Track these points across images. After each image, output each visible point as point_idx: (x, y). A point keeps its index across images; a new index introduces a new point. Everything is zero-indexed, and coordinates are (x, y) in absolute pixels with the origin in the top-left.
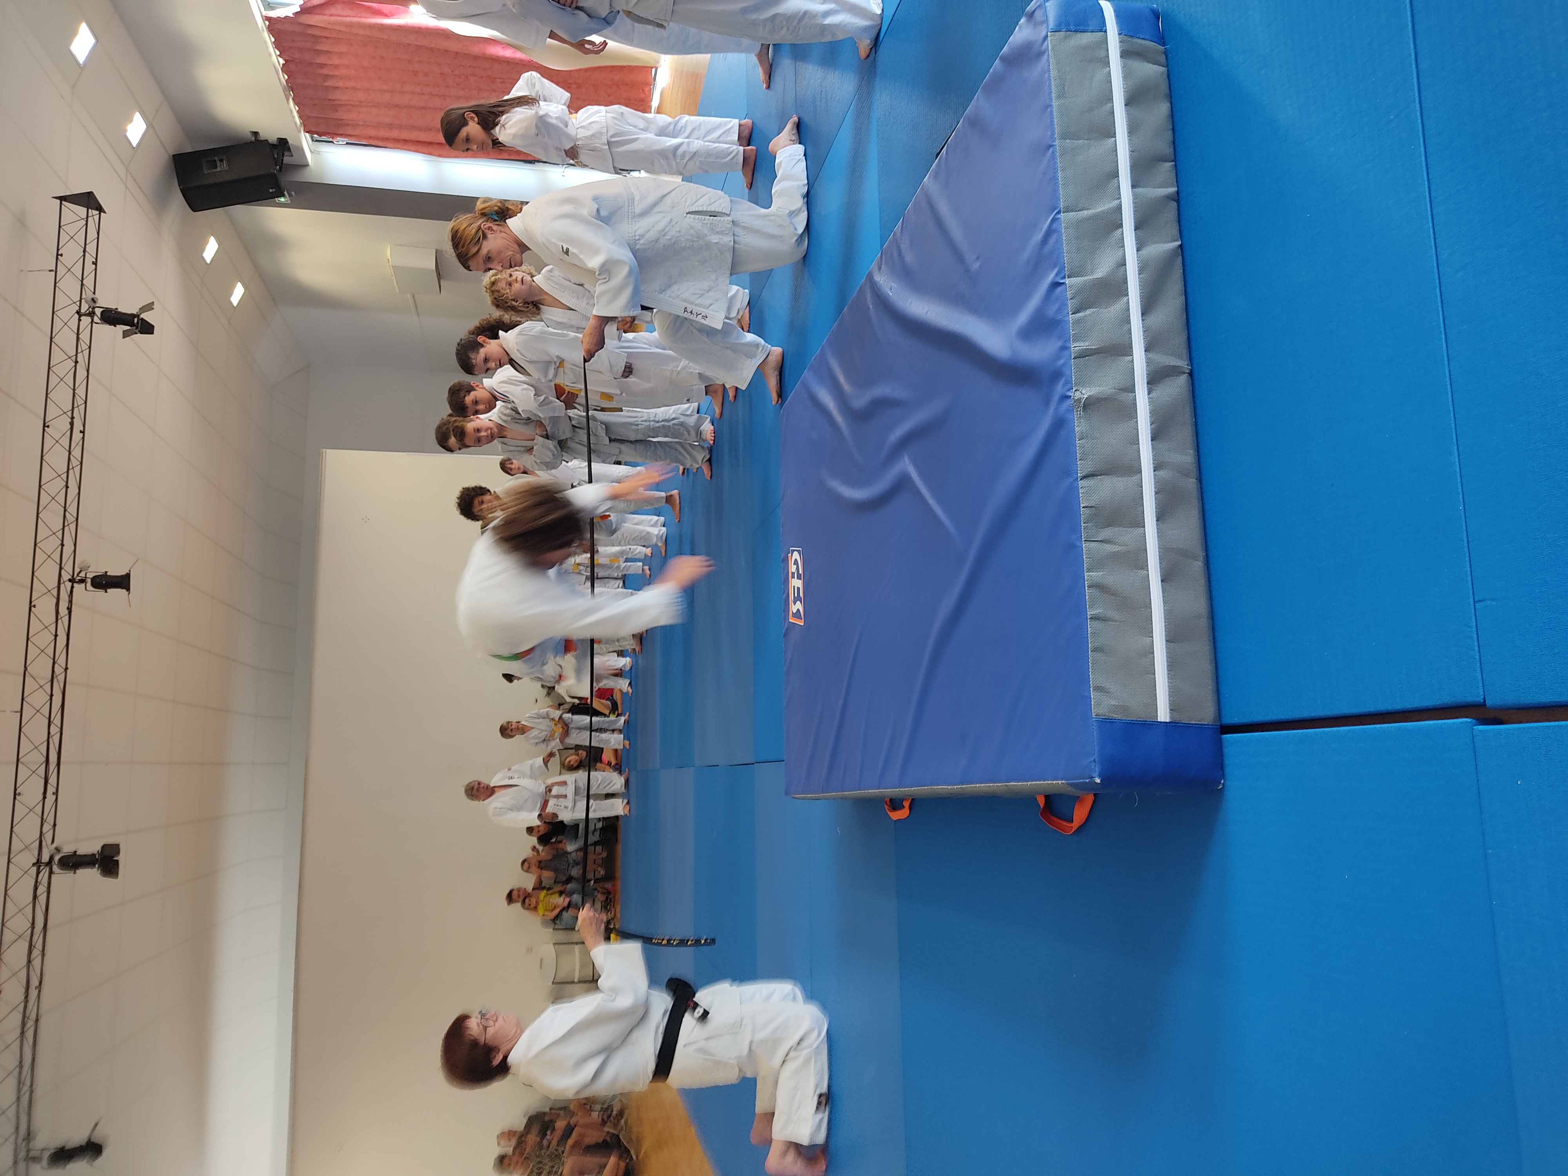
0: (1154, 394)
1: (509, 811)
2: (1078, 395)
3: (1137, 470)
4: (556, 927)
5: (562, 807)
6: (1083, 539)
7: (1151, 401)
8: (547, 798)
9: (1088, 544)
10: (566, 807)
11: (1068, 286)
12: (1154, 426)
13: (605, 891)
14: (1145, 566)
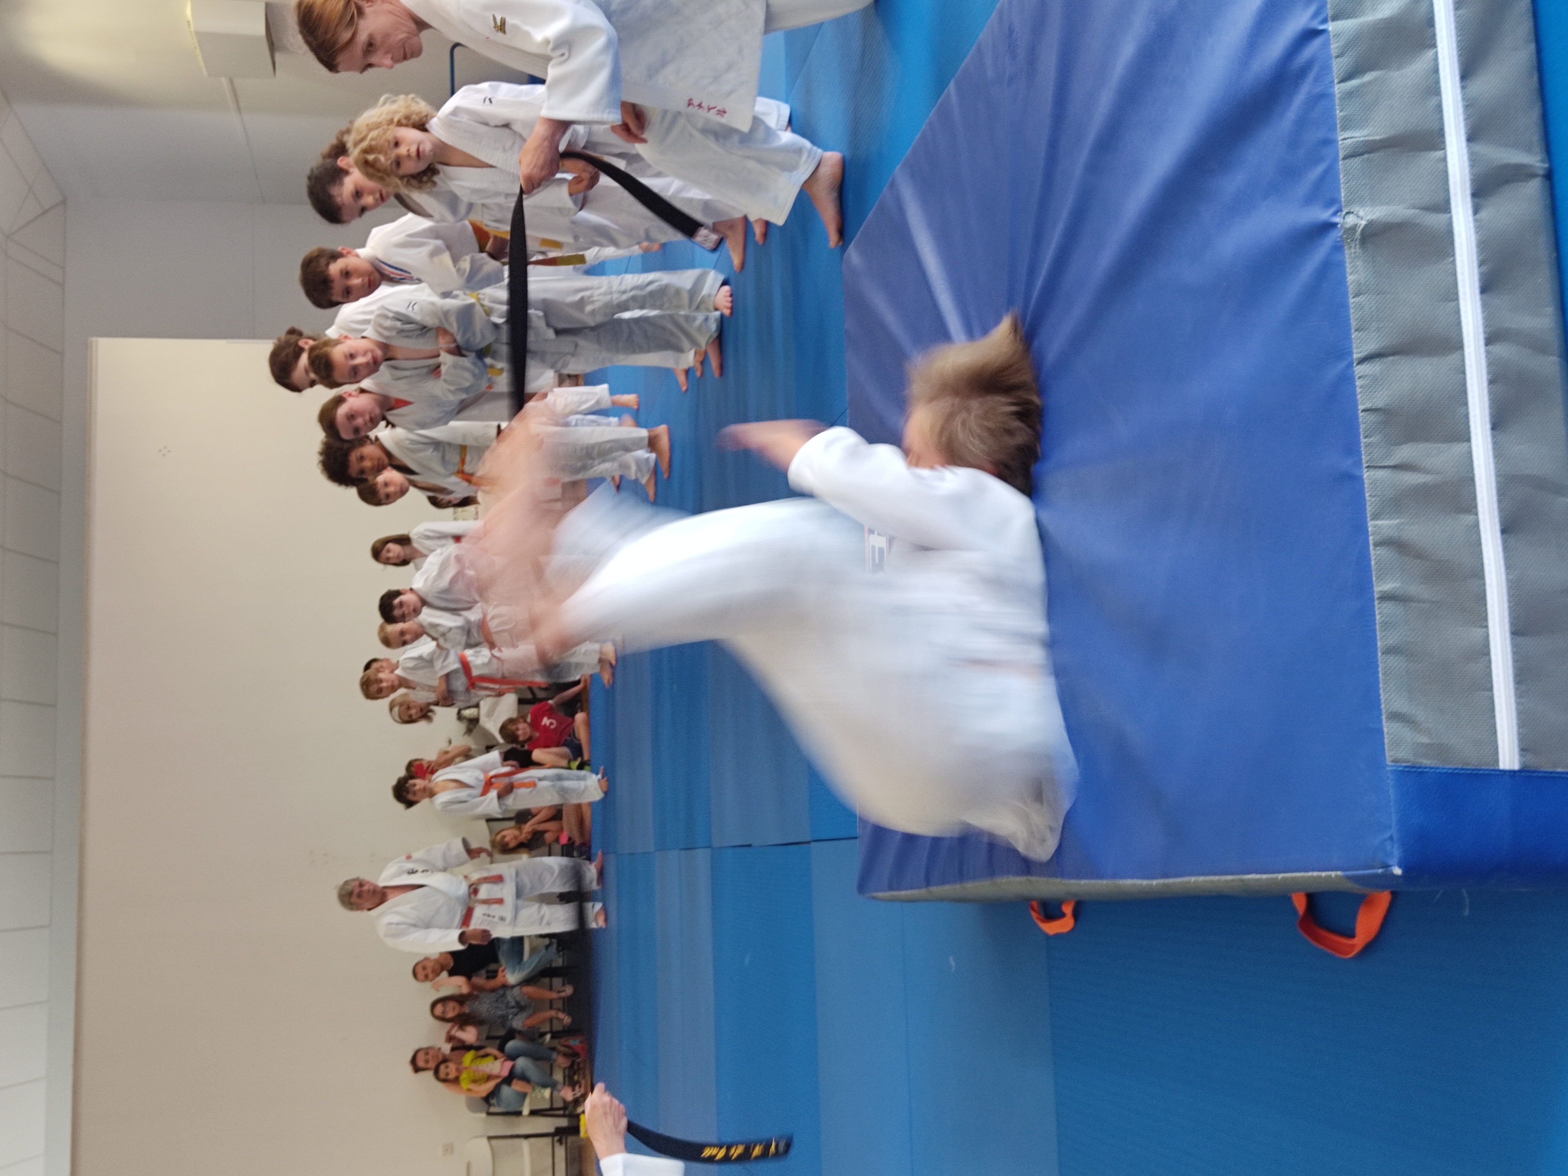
0: (1483, 214)
1: (412, 929)
2: (1351, 220)
3: (1456, 345)
4: (492, 1110)
5: (496, 919)
6: (1365, 465)
7: (1479, 226)
8: (471, 905)
9: (1372, 472)
10: (502, 919)
11: (1332, 34)
12: (1484, 268)
13: (570, 1051)
14: (1471, 508)
